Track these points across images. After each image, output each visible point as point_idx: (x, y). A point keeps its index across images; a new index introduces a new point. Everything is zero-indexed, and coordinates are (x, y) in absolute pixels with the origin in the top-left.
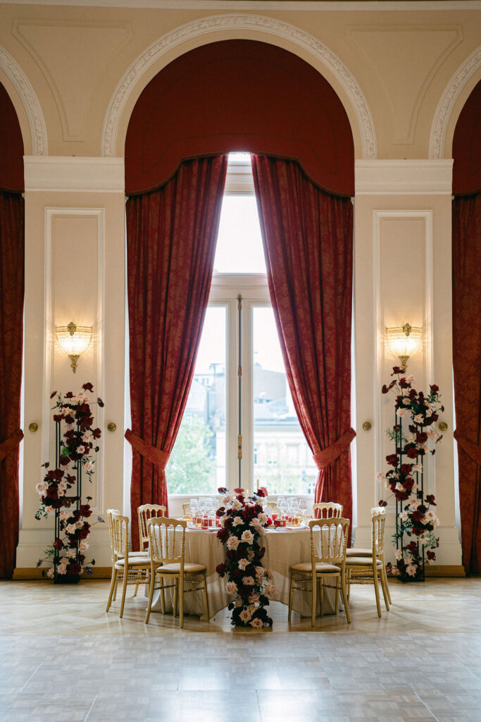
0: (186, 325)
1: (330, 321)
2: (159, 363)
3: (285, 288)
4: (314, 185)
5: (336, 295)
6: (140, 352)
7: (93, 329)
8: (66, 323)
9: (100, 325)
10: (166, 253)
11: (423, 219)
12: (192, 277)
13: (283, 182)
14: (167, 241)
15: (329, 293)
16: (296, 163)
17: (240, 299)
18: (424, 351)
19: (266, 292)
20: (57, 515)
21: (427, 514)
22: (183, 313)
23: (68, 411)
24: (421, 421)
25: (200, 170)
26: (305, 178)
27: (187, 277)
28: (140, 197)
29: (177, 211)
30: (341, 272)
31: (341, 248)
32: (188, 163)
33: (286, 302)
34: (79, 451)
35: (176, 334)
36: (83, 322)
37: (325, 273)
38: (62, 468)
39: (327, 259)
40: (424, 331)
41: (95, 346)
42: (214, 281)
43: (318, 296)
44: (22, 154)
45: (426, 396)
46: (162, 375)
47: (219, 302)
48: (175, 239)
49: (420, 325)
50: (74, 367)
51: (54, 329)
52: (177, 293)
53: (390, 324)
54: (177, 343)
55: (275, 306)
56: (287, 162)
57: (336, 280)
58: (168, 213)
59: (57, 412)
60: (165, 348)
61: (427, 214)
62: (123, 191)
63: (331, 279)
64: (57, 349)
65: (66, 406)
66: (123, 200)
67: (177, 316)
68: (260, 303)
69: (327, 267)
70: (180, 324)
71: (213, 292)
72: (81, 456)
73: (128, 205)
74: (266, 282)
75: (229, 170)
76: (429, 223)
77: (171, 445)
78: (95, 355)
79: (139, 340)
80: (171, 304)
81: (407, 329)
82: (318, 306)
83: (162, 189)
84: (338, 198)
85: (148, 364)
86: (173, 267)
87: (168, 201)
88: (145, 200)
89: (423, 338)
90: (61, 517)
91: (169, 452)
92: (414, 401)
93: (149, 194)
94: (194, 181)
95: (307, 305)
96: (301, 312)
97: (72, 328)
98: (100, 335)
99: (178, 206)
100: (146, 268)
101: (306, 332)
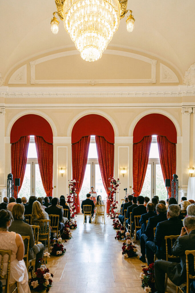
0: (83, 168)
1: (110, 167)
2: (78, 175)
3: (101, 161)
4: (107, 142)
5: (111, 162)
6: (74, 173)
7: (66, 169)
8: (61, 168)
9: (67, 168)
10: (79, 154)
11: (127, 148)
12: (84, 159)
13: (101, 141)
14: (79, 152)
15: (109, 162)
16: (103, 137)
17: (93, 163)
18: (127, 173)
19: (98, 162)
20: (70, 205)
21: (116, 205)
22: (82, 166)
23: (72, 184)
24: (115, 186)
25: (85, 138)
26: (105, 140)
27: (83, 159)
28: (74, 144)
29: (81, 146)
30: (112, 158)
31: (112, 153)
32: (83, 137)
33: (102, 164)
34: (74, 192)
35: (81, 170)
36: (64, 167)
37: (109, 158)
38: (70, 195)
39: (109, 155)
40: (127, 169)
41: (66, 172)
42: (88, 160)
43: (107, 162)
44: (53, 136)
45: (116, 181)
46: (78, 177)
47: (89, 164)
48: (81, 152)
49: (127, 168)
50: (62, 176)
51: (59, 169)
52: (81, 162)
53: (121, 168)
54: (81, 171)
55: (99, 164)
56: (102, 137)
57: (111, 159)
58: (79, 147)
59: (70, 184)
60: (79, 172)
61: (128, 147)
62: (71, 143)
63: (110, 159)
64: (59, 173)
65: (71, 183)
66: (71, 144)
67: (81, 166)
68: (97, 164)
69: (109, 157)
70: (82, 168)
71: (88, 162)
72: (74, 193)
73: (72, 145)
74: (98, 160)
75: (91, 139)
76: (129, 149)
77: (80, 190)
78: (66, 174)
79: (74, 171)
80: (80, 164)
81: (124, 169)
82: (108, 164)
83: (78, 142)
84: (111, 144)
85: (76, 175)
86: (80, 157)
87: (79, 145)
88: (75, 144)
89: (127, 171)
90: (71, 205)
91: (79, 192)
92: (114, 182)
93: (76, 143)
94: (84, 141)
95: (105, 164)
96: (104, 165)
97: (62, 169)
98: (67, 170)
99: (81, 145)
100: (75, 157)
101: (105, 169)
